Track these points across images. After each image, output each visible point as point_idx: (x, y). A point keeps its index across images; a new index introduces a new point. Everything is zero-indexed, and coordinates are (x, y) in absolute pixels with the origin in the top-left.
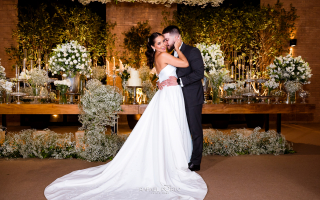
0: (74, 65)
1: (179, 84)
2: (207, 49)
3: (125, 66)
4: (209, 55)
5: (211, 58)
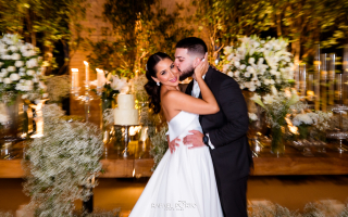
0: (13, 84)
1: (206, 144)
2: (262, 50)
3: (106, 76)
4: (265, 62)
5: (269, 69)
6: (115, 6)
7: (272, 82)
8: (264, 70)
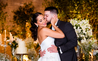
2: (79, 23)
3: (13, 38)
4: (80, 28)
5: (82, 31)
6: (18, 17)
7: (84, 36)
8: (80, 31)
